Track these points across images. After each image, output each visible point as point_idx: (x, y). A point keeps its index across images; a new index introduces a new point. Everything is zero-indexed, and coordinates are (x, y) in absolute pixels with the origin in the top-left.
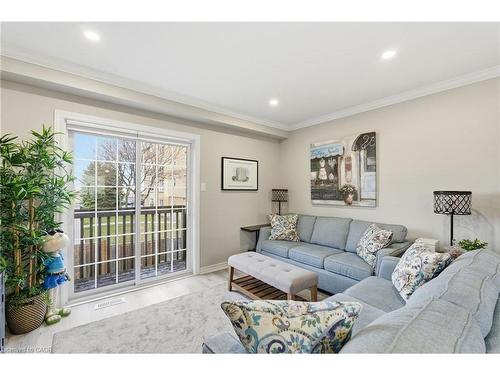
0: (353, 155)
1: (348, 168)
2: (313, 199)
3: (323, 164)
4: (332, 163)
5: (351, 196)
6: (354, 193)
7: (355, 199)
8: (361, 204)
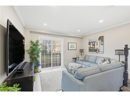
0: (98, 41)
1: (97, 44)
2: (89, 52)
3: (91, 43)
4: (93, 43)
5: (98, 51)
6: (98, 50)
7: (99, 51)
8: (100, 53)
